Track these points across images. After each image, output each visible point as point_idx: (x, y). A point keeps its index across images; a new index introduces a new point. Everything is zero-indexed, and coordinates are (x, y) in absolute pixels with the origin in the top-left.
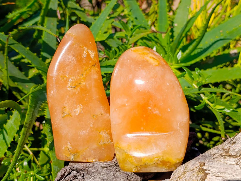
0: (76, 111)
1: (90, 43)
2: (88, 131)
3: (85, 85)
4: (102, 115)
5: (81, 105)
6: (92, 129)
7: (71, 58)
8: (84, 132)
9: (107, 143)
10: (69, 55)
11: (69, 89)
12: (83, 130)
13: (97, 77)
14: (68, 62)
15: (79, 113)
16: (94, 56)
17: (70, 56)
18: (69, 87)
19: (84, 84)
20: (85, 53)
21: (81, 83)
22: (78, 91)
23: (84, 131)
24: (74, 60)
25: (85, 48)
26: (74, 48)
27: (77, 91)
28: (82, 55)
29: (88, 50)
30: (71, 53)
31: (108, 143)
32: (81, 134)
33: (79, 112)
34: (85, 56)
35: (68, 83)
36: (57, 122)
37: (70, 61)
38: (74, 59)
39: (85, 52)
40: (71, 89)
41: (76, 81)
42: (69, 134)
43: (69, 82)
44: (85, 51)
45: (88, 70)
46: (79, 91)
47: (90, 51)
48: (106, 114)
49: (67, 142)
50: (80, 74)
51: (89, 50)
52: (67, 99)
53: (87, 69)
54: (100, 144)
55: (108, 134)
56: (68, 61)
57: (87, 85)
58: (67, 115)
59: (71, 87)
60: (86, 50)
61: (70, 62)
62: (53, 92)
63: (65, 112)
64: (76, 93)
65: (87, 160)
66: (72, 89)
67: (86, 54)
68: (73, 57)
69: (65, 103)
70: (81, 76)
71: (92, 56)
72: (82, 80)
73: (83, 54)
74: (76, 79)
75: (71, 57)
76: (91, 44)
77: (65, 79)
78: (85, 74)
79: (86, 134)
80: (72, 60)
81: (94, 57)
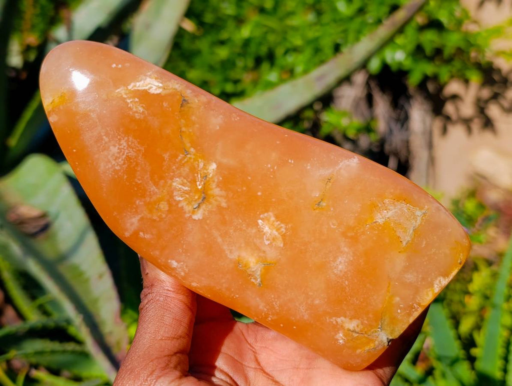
0: (268, 240)
1: (114, 66)
2: (346, 249)
3: (219, 166)
4: (332, 181)
5: (261, 216)
6: (349, 234)
7: (119, 149)
8: (340, 262)
9: (419, 222)
10: (109, 147)
11: (198, 216)
12: (335, 260)
13: (221, 116)
14: (124, 164)
15: (282, 236)
16: (157, 84)
17: (112, 148)
18: (193, 212)
19: (214, 166)
20: (131, 102)
21: (205, 171)
22: (221, 196)
23: (340, 259)
24: (129, 146)
25: (119, 90)
26: (97, 120)
27: (219, 199)
28: (131, 113)
29: (130, 87)
30: (104, 137)
31: (419, 219)
32: (341, 271)
33: (279, 234)
34: (141, 110)
35: (180, 205)
36: (261, 307)
37: (124, 156)
38: (127, 141)
39: (129, 101)
40: (204, 210)
41: (190, 182)
42: (317, 302)
43: (180, 201)
44: (125, 98)
45: (184, 129)
46: (223, 193)
47: (138, 84)
48: (337, 168)
49: (334, 323)
50: (180, 158)
51: (132, 84)
52: (220, 240)
53: (181, 128)
54: (404, 243)
55: (396, 203)
56: (122, 162)
57: (225, 161)
58: (261, 271)
59: (199, 207)
60: (126, 94)
61: (128, 158)
62: (176, 261)
63: (253, 270)
64: (224, 205)
65: (419, 304)
66: (203, 207)
67: (137, 100)
68: (120, 140)
69: (227, 252)
70: (186, 160)
71: (154, 88)
72: (201, 165)
73: (130, 109)
74: (185, 178)
75: (115, 146)
76: (120, 66)
77: (164, 206)
78: (188, 145)
79: (352, 259)
80: (127, 151)
81: (161, 85)
